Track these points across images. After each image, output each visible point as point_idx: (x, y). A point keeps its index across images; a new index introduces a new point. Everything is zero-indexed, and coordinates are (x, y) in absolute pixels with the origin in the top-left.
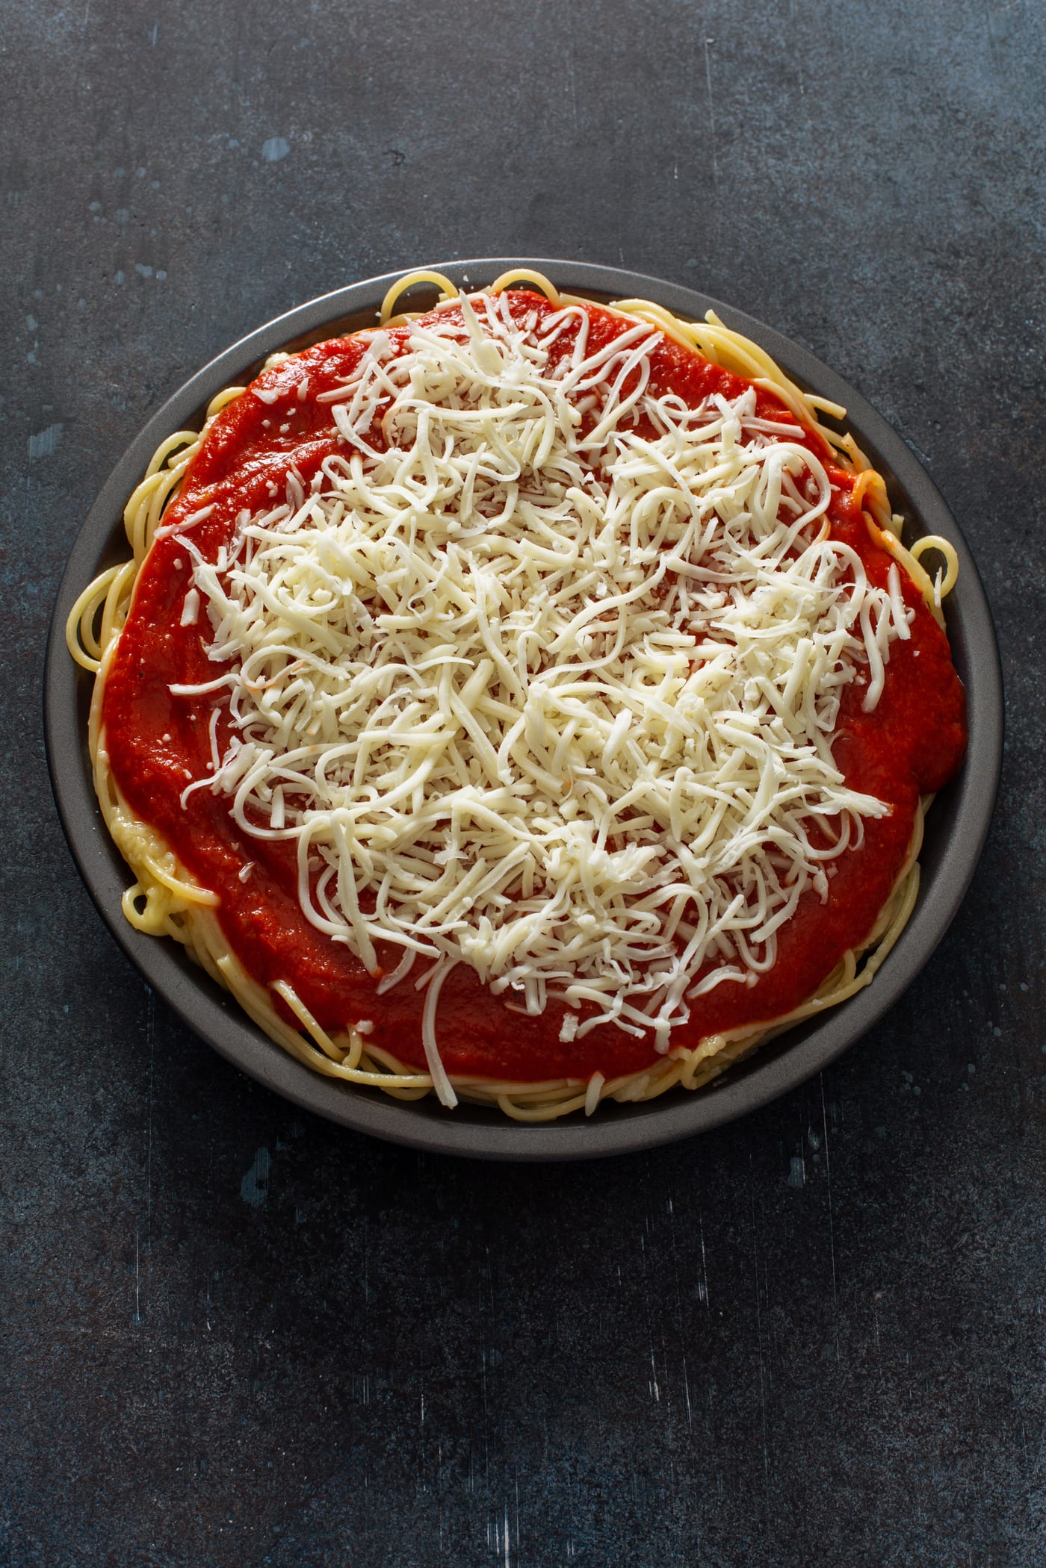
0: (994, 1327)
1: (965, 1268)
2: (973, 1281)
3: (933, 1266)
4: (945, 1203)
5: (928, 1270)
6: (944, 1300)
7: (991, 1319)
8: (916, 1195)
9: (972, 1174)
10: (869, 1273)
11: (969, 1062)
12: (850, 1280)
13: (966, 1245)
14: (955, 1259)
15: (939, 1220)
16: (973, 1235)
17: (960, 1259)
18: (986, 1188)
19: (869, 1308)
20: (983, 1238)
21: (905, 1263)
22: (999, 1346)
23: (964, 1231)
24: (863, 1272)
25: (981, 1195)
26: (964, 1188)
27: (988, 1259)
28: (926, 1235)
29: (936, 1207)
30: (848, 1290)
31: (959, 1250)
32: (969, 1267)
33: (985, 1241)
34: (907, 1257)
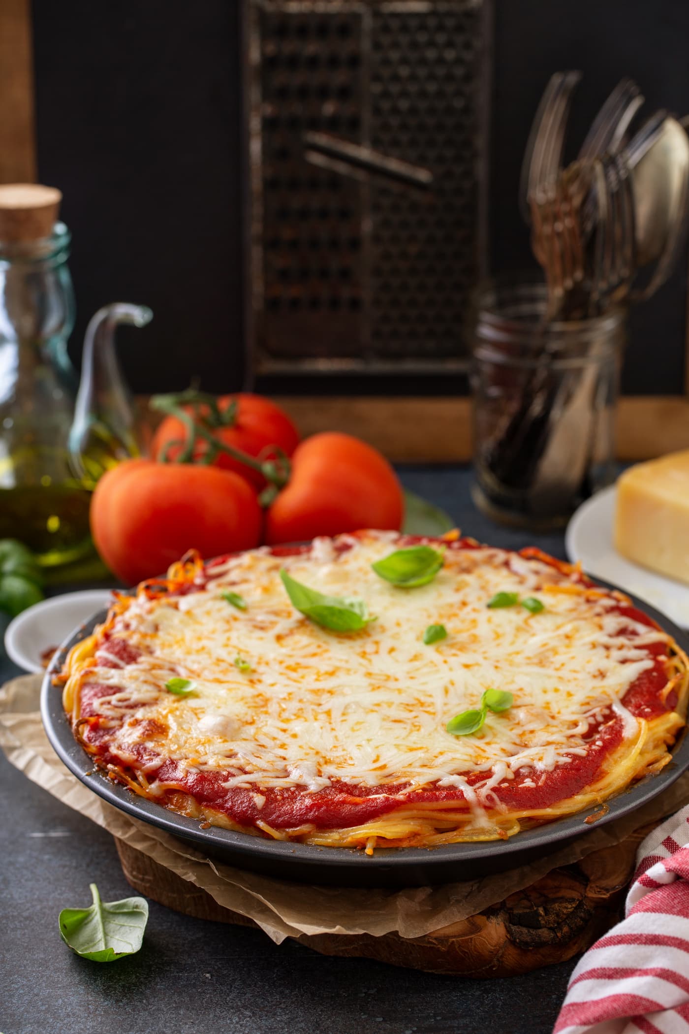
0: (179, 1025)
1: (225, 1013)
2: (215, 1016)
3: (228, 999)
4: (274, 1005)
5: (225, 997)
6: (202, 1003)
7: (186, 1024)
8: (282, 992)
9: (297, 1018)
10: (225, 972)
11: (383, 1018)
12: (220, 964)
13: (242, 1013)
14: (233, 1008)
15: (262, 1003)
16: (250, 1017)
17: (232, 1011)
18: (286, 1024)
19: (199, 971)
20: (247, 1021)
21: (231, 987)
22: (165, 1027)
23: (253, 1013)
24: (226, 969)
25: (281, 1021)
26: (286, 1014)
27: (232, 1023)
28: (252, 996)
29: (272, 1001)
30: (213, 962)
31: (240, 1010)
32: (226, 1014)
33: (245, 1022)
34: (235, 987)
